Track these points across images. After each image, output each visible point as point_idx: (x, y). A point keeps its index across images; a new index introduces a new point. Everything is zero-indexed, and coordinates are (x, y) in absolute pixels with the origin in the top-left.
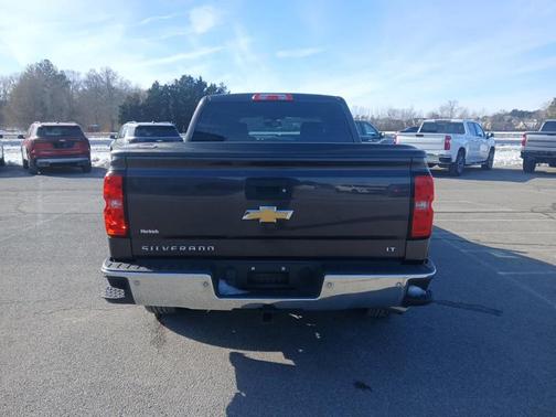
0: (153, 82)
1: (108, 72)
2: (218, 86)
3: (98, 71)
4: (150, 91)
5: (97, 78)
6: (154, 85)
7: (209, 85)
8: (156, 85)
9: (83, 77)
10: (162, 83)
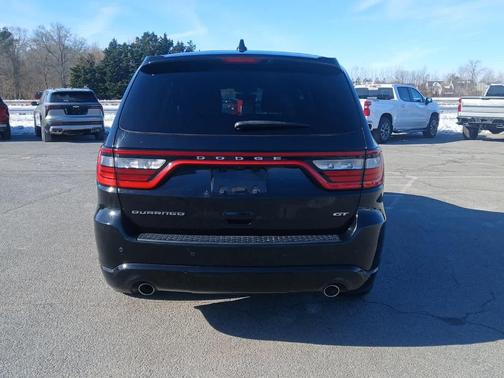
0: (111, 40)
1: (60, 28)
2: (186, 45)
3: (48, 28)
4: (107, 52)
5: (47, 36)
6: (111, 44)
7: (175, 44)
8: (113, 44)
9: (30, 35)
10: (120, 42)
